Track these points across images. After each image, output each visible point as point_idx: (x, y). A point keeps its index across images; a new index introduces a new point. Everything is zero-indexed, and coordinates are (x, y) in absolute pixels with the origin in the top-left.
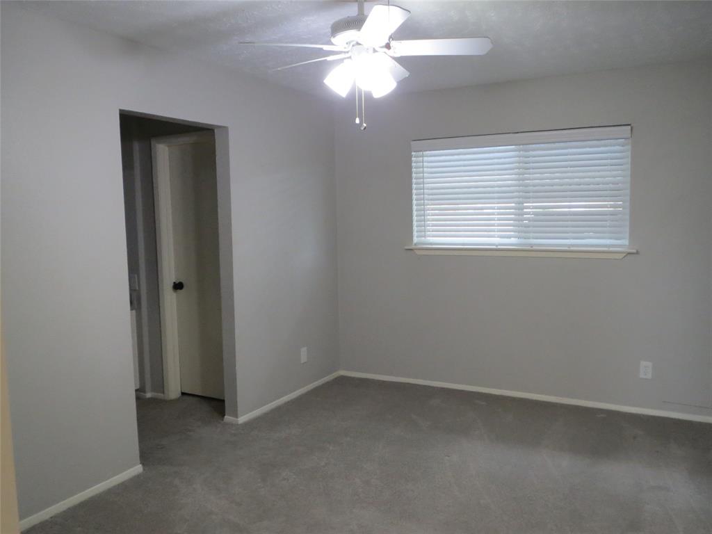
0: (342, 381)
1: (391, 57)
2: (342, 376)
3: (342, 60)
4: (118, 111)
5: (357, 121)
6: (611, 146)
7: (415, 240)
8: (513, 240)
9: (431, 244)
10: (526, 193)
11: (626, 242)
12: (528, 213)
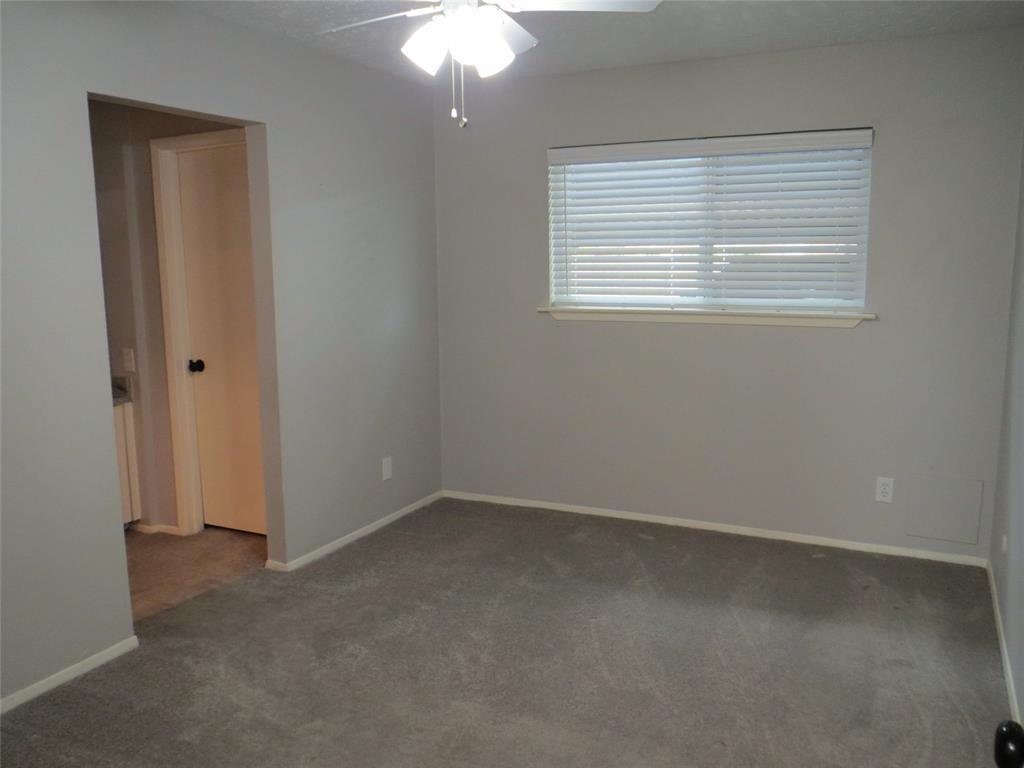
0: (446, 506)
1: (508, 13)
2: (445, 499)
3: (429, 17)
4: (86, 94)
5: (454, 113)
6: (842, 159)
7: (553, 297)
8: (698, 300)
9: (576, 304)
10: (717, 229)
11: (860, 303)
12: (720, 259)
